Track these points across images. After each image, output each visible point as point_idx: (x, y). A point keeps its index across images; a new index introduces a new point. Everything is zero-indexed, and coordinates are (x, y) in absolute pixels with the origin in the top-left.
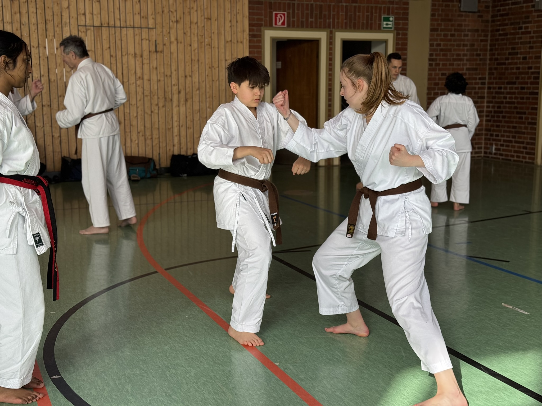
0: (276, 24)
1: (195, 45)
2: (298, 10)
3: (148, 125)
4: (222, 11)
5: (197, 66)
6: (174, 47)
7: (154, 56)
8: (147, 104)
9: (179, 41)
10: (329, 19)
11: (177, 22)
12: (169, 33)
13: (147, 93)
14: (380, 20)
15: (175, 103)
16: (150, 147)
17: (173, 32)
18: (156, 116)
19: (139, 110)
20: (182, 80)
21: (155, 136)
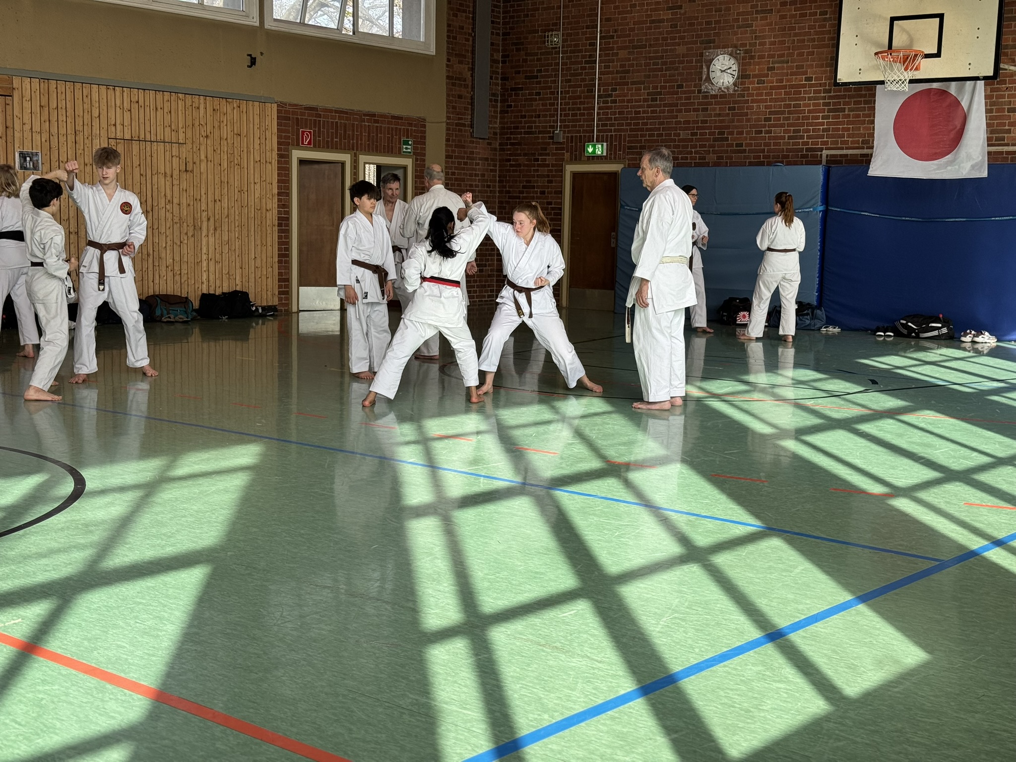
0: (303, 144)
1: (225, 164)
2: (324, 128)
3: (177, 258)
4: (252, 126)
5: (226, 189)
6: (203, 166)
7: (184, 175)
8: (177, 233)
9: (209, 159)
10: (353, 140)
11: (207, 137)
12: (199, 149)
13: (176, 220)
14: (400, 143)
15: (204, 233)
16: (179, 284)
17: (203, 148)
18: (185, 246)
19: (168, 239)
20: (211, 205)
21: (184, 272)
